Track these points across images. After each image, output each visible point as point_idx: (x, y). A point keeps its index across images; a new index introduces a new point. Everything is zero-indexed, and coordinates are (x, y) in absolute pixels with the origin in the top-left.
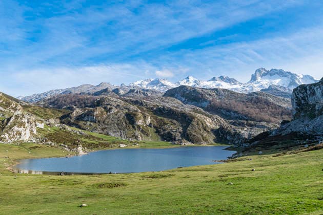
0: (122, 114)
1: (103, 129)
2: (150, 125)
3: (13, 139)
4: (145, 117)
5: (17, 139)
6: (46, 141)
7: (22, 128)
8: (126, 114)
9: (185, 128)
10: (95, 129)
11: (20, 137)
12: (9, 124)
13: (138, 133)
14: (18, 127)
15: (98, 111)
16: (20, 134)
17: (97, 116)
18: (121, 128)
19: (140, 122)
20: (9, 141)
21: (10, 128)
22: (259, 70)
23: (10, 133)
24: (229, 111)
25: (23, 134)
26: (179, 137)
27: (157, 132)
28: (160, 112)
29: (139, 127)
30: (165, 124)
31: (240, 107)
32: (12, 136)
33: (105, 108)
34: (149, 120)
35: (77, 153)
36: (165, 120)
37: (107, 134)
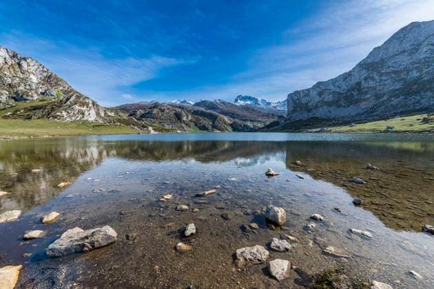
0: (172, 113)
1: (160, 123)
2: (191, 121)
3: (73, 118)
4: (187, 116)
5: (79, 118)
6: (114, 122)
7: (85, 108)
8: (175, 114)
9: (213, 122)
10: (155, 123)
11: (83, 117)
12: (68, 103)
13: (183, 125)
14: (80, 106)
15: (155, 111)
16: (83, 114)
17: (155, 115)
18: (172, 123)
19: (184, 119)
20: (68, 119)
21: (70, 107)
22: (239, 97)
23: (70, 111)
24: (233, 114)
25: (87, 113)
26: (210, 127)
27: (196, 125)
28: (195, 113)
29: (184, 121)
30: (200, 120)
31: (239, 112)
32: (72, 114)
33: (160, 109)
34: (190, 118)
35: (149, 132)
36: (200, 118)
37: (163, 126)
